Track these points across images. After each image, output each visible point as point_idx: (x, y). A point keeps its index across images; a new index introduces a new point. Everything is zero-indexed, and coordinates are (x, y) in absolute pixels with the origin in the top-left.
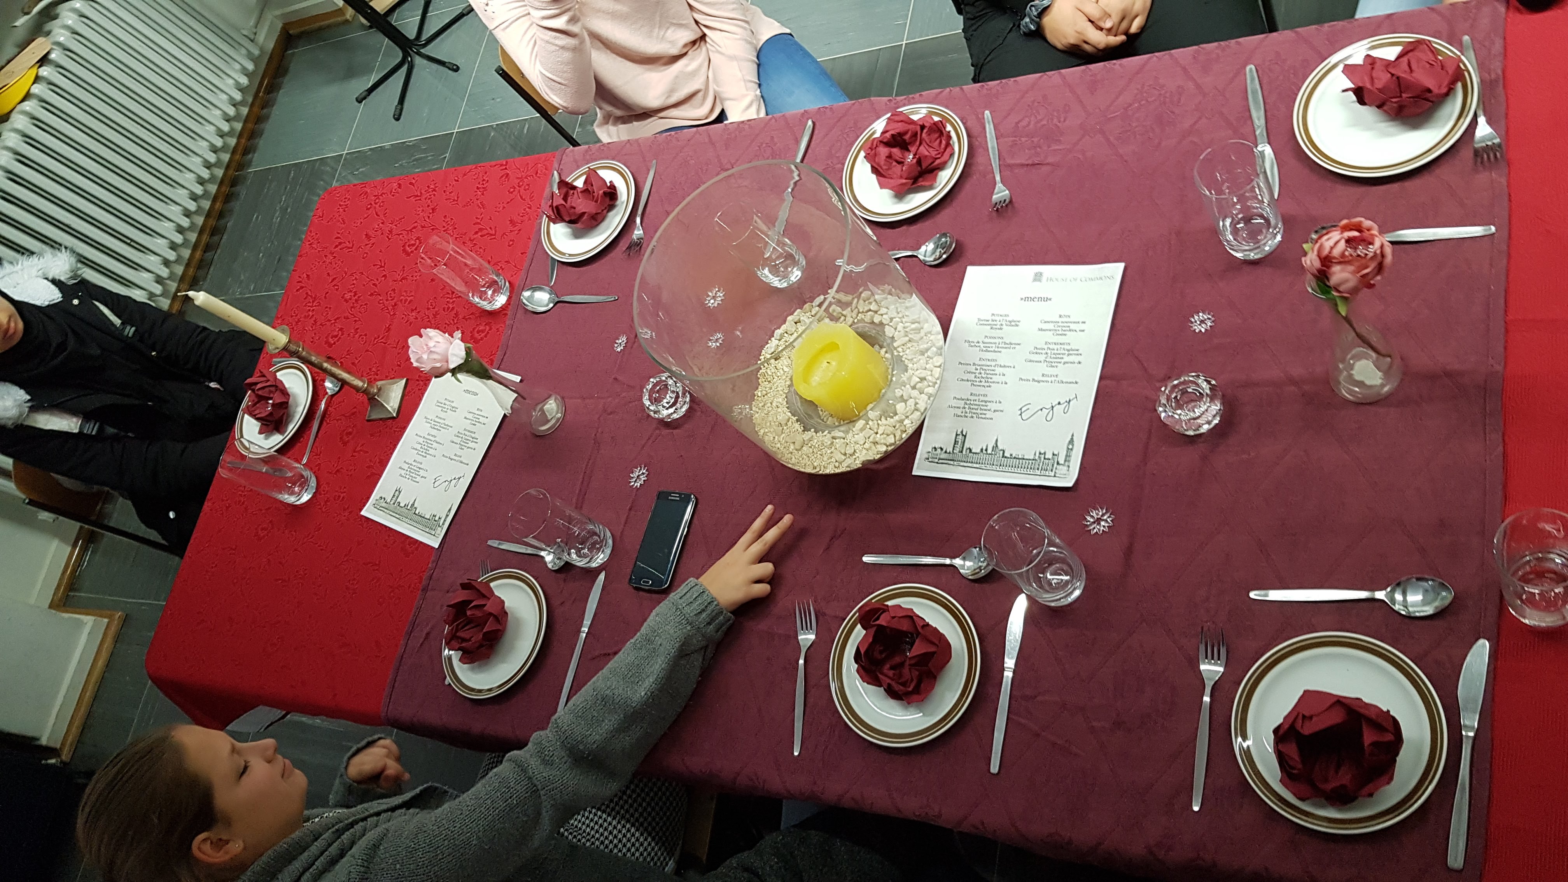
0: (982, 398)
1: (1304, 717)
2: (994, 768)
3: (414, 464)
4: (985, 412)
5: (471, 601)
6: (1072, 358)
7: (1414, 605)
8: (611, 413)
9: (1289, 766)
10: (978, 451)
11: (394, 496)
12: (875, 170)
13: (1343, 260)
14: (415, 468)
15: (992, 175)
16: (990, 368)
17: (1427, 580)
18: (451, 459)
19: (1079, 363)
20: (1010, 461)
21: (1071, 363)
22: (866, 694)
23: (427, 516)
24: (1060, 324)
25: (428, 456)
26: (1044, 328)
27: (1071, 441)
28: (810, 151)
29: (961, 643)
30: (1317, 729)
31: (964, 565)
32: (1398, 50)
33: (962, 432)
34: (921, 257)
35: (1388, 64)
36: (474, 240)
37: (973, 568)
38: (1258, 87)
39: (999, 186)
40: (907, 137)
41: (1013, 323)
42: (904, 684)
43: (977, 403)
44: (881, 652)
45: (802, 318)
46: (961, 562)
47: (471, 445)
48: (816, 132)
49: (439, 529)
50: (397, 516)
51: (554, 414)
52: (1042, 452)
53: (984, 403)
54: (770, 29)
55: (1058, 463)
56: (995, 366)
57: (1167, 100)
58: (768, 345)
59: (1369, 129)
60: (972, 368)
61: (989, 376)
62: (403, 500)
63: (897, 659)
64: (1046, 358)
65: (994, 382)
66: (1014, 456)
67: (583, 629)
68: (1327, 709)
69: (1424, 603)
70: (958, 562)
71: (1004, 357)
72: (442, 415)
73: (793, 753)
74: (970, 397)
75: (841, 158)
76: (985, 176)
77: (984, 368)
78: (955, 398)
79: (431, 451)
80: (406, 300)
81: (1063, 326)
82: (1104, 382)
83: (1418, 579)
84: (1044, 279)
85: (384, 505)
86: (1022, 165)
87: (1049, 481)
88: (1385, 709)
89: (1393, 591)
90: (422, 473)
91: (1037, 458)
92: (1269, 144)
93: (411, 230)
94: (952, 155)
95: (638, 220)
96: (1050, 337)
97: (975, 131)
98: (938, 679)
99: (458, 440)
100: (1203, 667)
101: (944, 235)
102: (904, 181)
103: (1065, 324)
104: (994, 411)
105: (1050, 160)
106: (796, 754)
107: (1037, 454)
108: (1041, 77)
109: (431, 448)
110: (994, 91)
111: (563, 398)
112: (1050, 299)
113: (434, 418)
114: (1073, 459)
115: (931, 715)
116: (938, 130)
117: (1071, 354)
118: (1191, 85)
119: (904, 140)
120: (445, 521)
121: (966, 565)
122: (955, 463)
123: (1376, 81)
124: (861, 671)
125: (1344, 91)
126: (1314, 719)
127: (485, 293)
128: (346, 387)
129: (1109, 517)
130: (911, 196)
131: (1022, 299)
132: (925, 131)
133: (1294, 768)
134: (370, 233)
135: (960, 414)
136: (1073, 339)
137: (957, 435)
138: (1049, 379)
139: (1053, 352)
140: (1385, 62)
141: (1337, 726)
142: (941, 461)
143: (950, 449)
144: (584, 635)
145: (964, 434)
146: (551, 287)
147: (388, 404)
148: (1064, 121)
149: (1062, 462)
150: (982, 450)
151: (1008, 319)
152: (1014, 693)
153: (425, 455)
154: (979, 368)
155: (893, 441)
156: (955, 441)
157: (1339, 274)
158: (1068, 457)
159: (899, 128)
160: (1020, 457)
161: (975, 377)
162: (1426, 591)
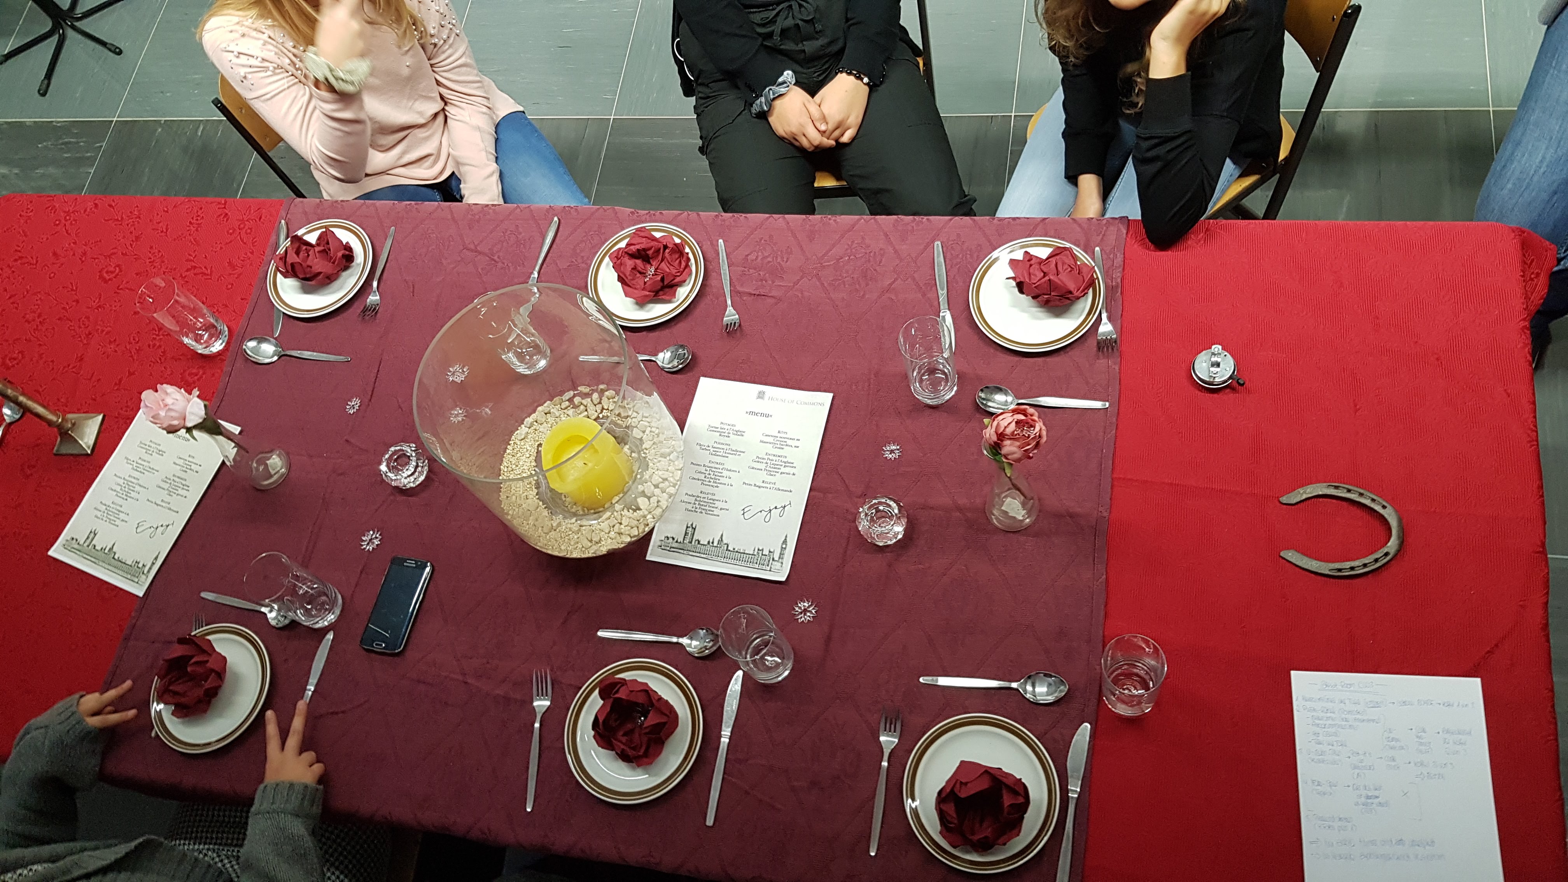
0: (710, 497)
1: (961, 783)
2: (710, 822)
3: (112, 506)
4: (712, 509)
5: (192, 657)
6: (787, 470)
7: (1041, 694)
8: (341, 474)
9: (947, 820)
10: (706, 543)
11: (88, 538)
12: (621, 279)
13: (1013, 437)
14: (114, 510)
15: (723, 298)
16: (718, 470)
17: (1051, 676)
18: (157, 505)
19: (794, 474)
20: (732, 555)
21: (787, 474)
22: (597, 756)
23: (130, 563)
24: (778, 439)
25: (128, 499)
26: (765, 441)
27: (785, 542)
28: (554, 246)
29: (686, 714)
30: (972, 792)
31: (691, 644)
32: (1049, 251)
33: (692, 525)
34: (660, 364)
35: (1041, 262)
36: (185, 276)
37: (699, 647)
38: (943, 261)
39: (730, 310)
40: (650, 252)
41: (739, 433)
42: (634, 749)
43: (706, 500)
44: (616, 720)
45: (552, 410)
46: (689, 641)
47: (180, 492)
48: (561, 229)
49: (144, 577)
50: (93, 559)
51: (278, 469)
52: (761, 548)
53: (712, 501)
54: (506, 106)
55: (773, 560)
56: (722, 469)
57: (871, 259)
58: (518, 432)
59: (1023, 311)
60: (703, 469)
61: (717, 477)
62: (99, 543)
63: (629, 726)
64: (766, 467)
65: (721, 483)
66: (736, 550)
67: (308, 687)
68: (979, 776)
69: (1048, 694)
70: (684, 641)
71: (730, 462)
72: (147, 457)
73: (526, 809)
74: (700, 495)
75: (585, 258)
76: (717, 299)
77: (713, 470)
78: (686, 494)
79: (133, 494)
80: (103, 331)
81: (781, 441)
82: (813, 493)
83: (1046, 675)
84: (766, 397)
85: (76, 546)
86: (751, 294)
87: (766, 574)
88: (1018, 777)
89: (1026, 683)
90: (122, 516)
91: (756, 553)
92: (949, 309)
93: (109, 256)
94: (690, 274)
95: (375, 284)
96: (769, 448)
97: (711, 255)
98: (665, 744)
99: (166, 486)
100: (882, 739)
101: (682, 347)
102: (648, 293)
103: (783, 440)
104: (721, 509)
105: (773, 293)
106: (529, 810)
107: (756, 550)
108: (768, 218)
109: (133, 491)
110: (727, 223)
111: (288, 454)
112: (771, 416)
113: (136, 459)
114: (785, 556)
115: (656, 775)
116: (678, 250)
117: (787, 466)
118: (891, 249)
119: (648, 255)
120: (150, 568)
121: (692, 644)
122: (685, 552)
123: (1032, 276)
124: (597, 737)
125: (1007, 278)
126: (969, 785)
127: (202, 336)
128: (28, 414)
129: (813, 609)
130: (651, 305)
131: (747, 413)
132: (667, 251)
133: (951, 823)
134: (59, 252)
135: (690, 508)
136: (789, 453)
137: (687, 527)
138: (768, 486)
139: (772, 462)
140: (1038, 260)
141: (986, 790)
142: (672, 549)
143: (681, 540)
144: (310, 693)
145: (694, 526)
146: (276, 339)
147: (82, 440)
148: (787, 262)
149: (776, 558)
150: (709, 542)
151: (735, 428)
152: (729, 756)
153: (125, 497)
154: (708, 469)
155: (636, 533)
156: (686, 533)
157: (1010, 447)
158: (781, 555)
159: (643, 244)
160: (741, 551)
161: (705, 477)
162: (1050, 685)
